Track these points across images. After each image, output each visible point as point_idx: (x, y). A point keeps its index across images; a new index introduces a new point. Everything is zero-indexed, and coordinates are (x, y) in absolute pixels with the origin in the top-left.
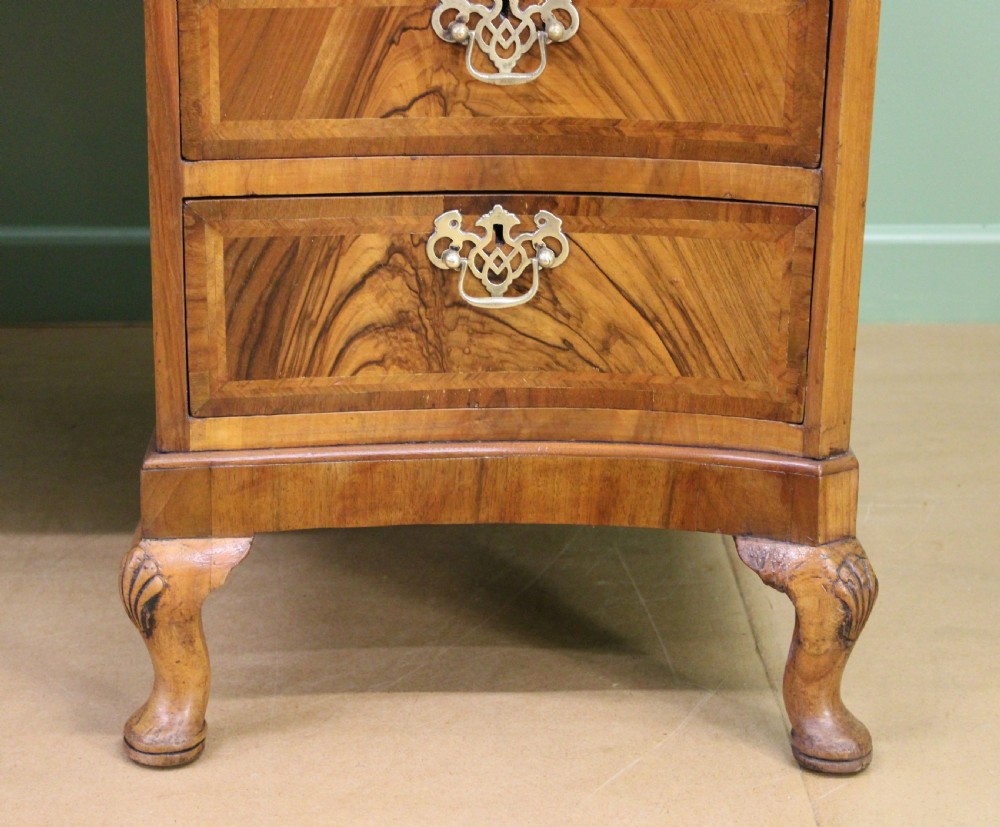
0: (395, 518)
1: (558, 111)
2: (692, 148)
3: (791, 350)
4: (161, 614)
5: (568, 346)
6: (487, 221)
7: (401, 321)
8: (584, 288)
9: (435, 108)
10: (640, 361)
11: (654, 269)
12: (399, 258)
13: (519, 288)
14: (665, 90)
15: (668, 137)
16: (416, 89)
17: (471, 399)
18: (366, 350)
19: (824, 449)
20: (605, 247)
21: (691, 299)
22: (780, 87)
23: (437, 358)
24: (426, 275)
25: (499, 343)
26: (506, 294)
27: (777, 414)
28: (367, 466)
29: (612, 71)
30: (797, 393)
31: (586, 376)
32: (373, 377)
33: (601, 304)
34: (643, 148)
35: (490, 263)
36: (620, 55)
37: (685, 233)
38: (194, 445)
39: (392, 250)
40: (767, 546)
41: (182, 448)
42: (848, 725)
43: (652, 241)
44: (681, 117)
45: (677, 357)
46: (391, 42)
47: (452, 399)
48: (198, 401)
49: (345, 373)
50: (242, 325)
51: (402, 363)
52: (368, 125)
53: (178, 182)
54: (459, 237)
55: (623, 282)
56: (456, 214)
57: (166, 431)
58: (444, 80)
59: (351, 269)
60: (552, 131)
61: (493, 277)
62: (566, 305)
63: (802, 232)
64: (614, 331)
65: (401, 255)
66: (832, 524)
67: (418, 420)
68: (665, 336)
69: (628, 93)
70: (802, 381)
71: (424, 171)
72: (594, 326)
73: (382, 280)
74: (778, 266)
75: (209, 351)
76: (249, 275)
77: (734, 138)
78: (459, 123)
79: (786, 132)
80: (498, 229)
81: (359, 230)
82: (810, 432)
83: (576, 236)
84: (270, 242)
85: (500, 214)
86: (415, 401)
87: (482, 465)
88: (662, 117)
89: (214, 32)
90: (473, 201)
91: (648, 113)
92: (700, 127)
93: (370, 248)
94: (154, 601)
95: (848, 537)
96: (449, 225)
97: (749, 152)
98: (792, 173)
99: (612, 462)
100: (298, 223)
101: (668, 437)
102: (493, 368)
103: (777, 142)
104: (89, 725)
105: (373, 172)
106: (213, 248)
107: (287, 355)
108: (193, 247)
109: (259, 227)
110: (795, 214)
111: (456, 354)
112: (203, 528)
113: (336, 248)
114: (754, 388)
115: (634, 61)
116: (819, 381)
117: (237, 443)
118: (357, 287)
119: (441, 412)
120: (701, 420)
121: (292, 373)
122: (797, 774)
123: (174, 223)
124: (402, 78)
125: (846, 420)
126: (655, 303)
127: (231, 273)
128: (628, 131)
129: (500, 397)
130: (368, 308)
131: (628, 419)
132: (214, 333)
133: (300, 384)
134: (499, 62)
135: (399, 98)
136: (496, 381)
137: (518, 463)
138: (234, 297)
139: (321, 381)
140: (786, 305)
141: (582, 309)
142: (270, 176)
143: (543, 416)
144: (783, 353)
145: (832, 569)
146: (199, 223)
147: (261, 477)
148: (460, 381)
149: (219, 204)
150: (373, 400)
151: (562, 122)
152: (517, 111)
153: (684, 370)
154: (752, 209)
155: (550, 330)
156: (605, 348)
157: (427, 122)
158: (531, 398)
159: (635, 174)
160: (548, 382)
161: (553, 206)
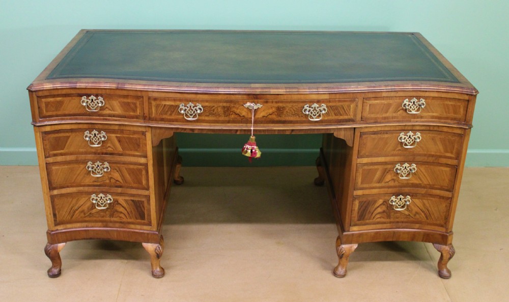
0: (380, 240)
1: (412, 182)
2: (432, 187)
3: (445, 217)
4: (344, 256)
5: (409, 215)
6: (399, 197)
7: (384, 212)
8: (413, 207)
9: (393, 182)
10: (421, 218)
11: (424, 204)
12: (385, 203)
13: (403, 207)
14: (429, 179)
15: (428, 186)
16: (390, 179)
17: (393, 222)
18: (378, 216)
19: (449, 231)
20: (417, 201)
21: (429, 209)
22: (447, 180)
23: (389, 217)
24: (389, 205)
25: (399, 215)
26: (401, 208)
27: (442, 226)
28: (377, 233)
29: (421, 176)
30: (445, 223)
31: (412, 219)
32: (379, 220)
33: (415, 209)
34: (424, 187)
35: (399, 203)
36: (422, 174)
37: (430, 200)
38: (351, 230)
39: (384, 202)
40: (440, 246)
41: (349, 231)
42: (449, 271)
43: (424, 201)
44: (431, 183)
45: (426, 217)
46: (387, 172)
47: (390, 223)
48: (352, 224)
49: (374, 219)
50: (360, 213)
51: (383, 218)
52: (383, 184)
53: (353, 193)
54: (394, 200)
55: (419, 206)
56: (394, 196)
57: (346, 228)
58: (395, 178)
59: (377, 205)
60: (410, 184)
61: (399, 205)
62: (409, 209)
63: (449, 201)
64: (417, 213)
65: (385, 202)
66: (449, 242)
67: (385, 226)
68: (425, 214)
69: (423, 179)
70: (446, 222)
71: (390, 190)
72: (414, 212)
73: (382, 206)
74: (444, 205)
75: (355, 217)
76: (362, 206)
77: (439, 187)
78: (396, 184)
79: (447, 187)
80: (400, 199)
81: (379, 199)
82: (447, 229)
83: (413, 200)
84: (365, 202)
85: (401, 196)
86: (384, 223)
87: (394, 232)
88: (428, 183)
89: (361, 172)
90: (397, 195)
91: (426, 182)
92: (434, 185)
93: (381, 201)
94: (343, 255)
95: (451, 244)
96: (393, 198)
97: (441, 189)
98: (448, 193)
99: (415, 232)
100: (370, 199)
101: (425, 228)
102: (397, 218)
103: (446, 188)
104: (325, 268)
105: (382, 191)
106: (357, 203)
107: (366, 217)
108: (354, 202)
109: (364, 199)
110: (448, 198)
111: (392, 216)
112: (351, 243)
113: (375, 202)
114: (438, 222)
115: (424, 175)
116: (449, 222)
117: (357, 230)
118: (378, 207)
119: (389, 224)
120: (429, 226)
121: (366, 220)
122: (440, 278)
123: (352, 199)
124: (389, 177)
125: (452, 227)
126: (424, 209)
127: (359, 206)
128: (422, 185)
129: (398, 222)
130: (379, 210)
131: (417, 225)
132: (355, 214)
133: (367, 221)
134: (404, 175)
135: (387, 180)
136: (397, 220)
137: (400, 232)
138: (359, 209)
139: (371, 221)
140: (445, 211)
141: (412, 210)
142: (367, 192)
143: (404, 225)
144: (443, 217)
145: (449, 249)
146: (355, 199)
147: (360, 235)
148: (392, 220)
149: (358, 197)
150: (378, 223)
151: (412, 184)
152: (406, 182)
153: (427, 219)
154: (441, 197)
155: (407, 213)
156: (415, 215)
157: (391, 184)
158: (403, 222)
159: (423, 191)
160: (405, 220)
161: (409, 195)
